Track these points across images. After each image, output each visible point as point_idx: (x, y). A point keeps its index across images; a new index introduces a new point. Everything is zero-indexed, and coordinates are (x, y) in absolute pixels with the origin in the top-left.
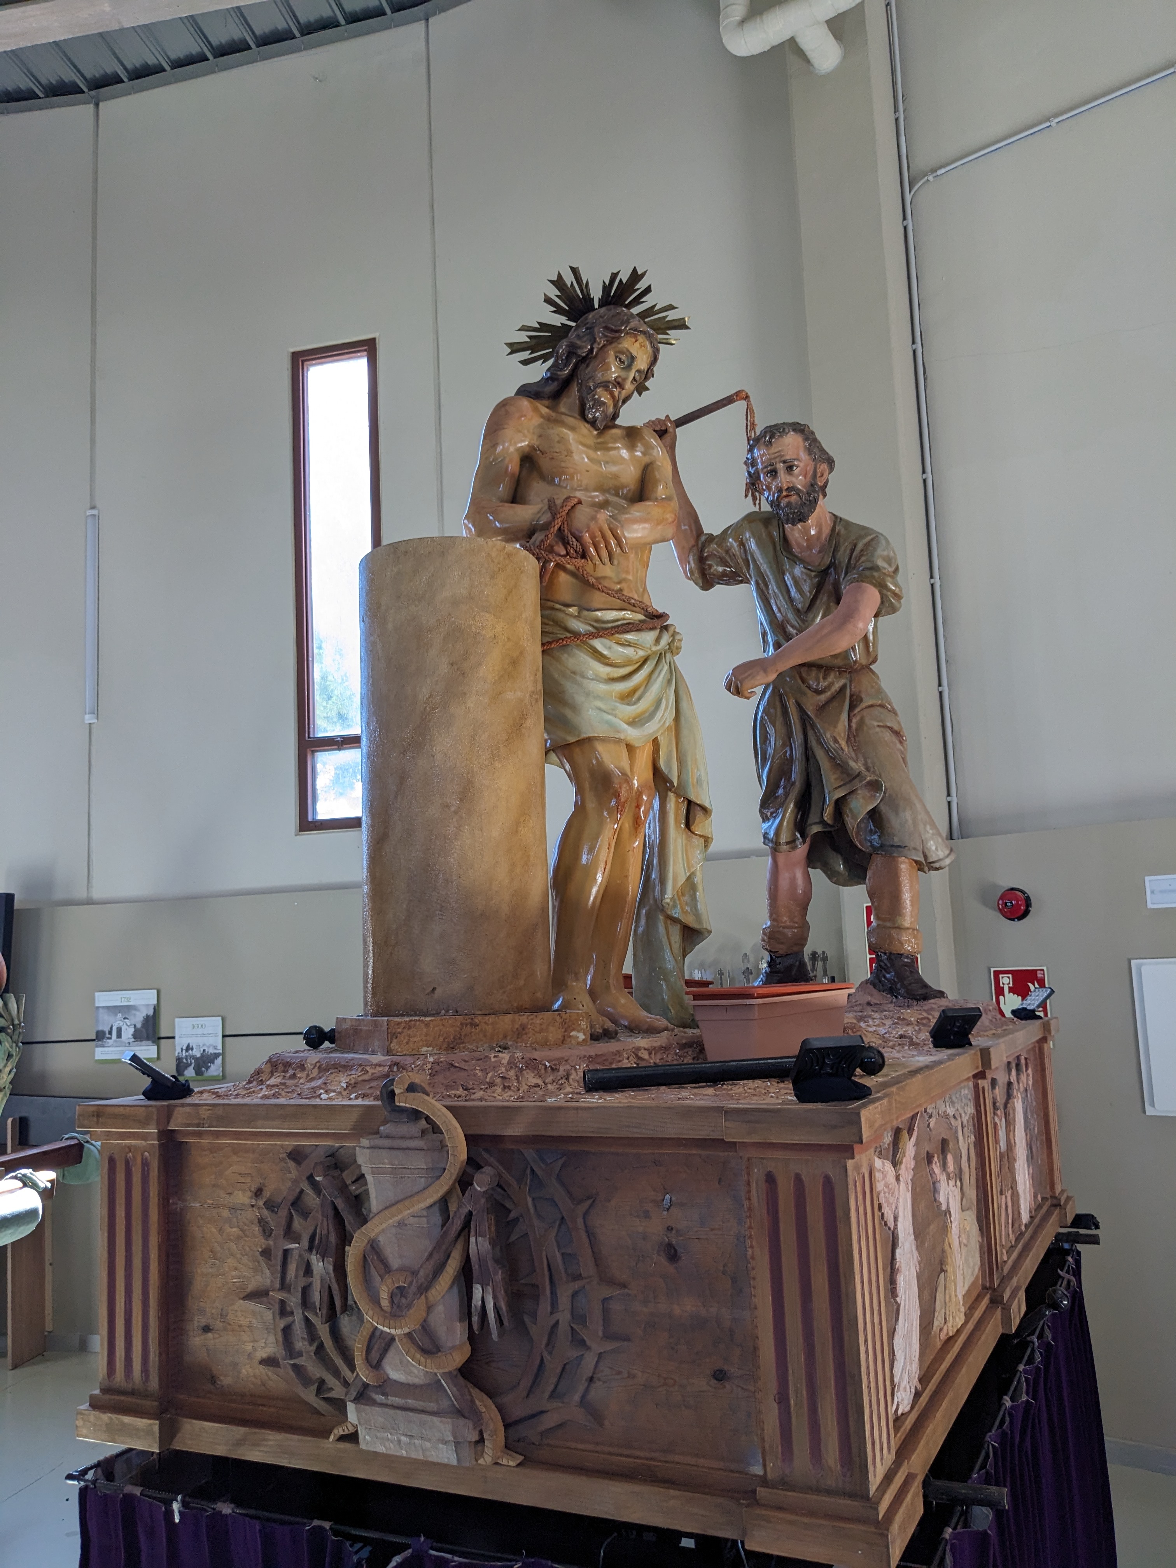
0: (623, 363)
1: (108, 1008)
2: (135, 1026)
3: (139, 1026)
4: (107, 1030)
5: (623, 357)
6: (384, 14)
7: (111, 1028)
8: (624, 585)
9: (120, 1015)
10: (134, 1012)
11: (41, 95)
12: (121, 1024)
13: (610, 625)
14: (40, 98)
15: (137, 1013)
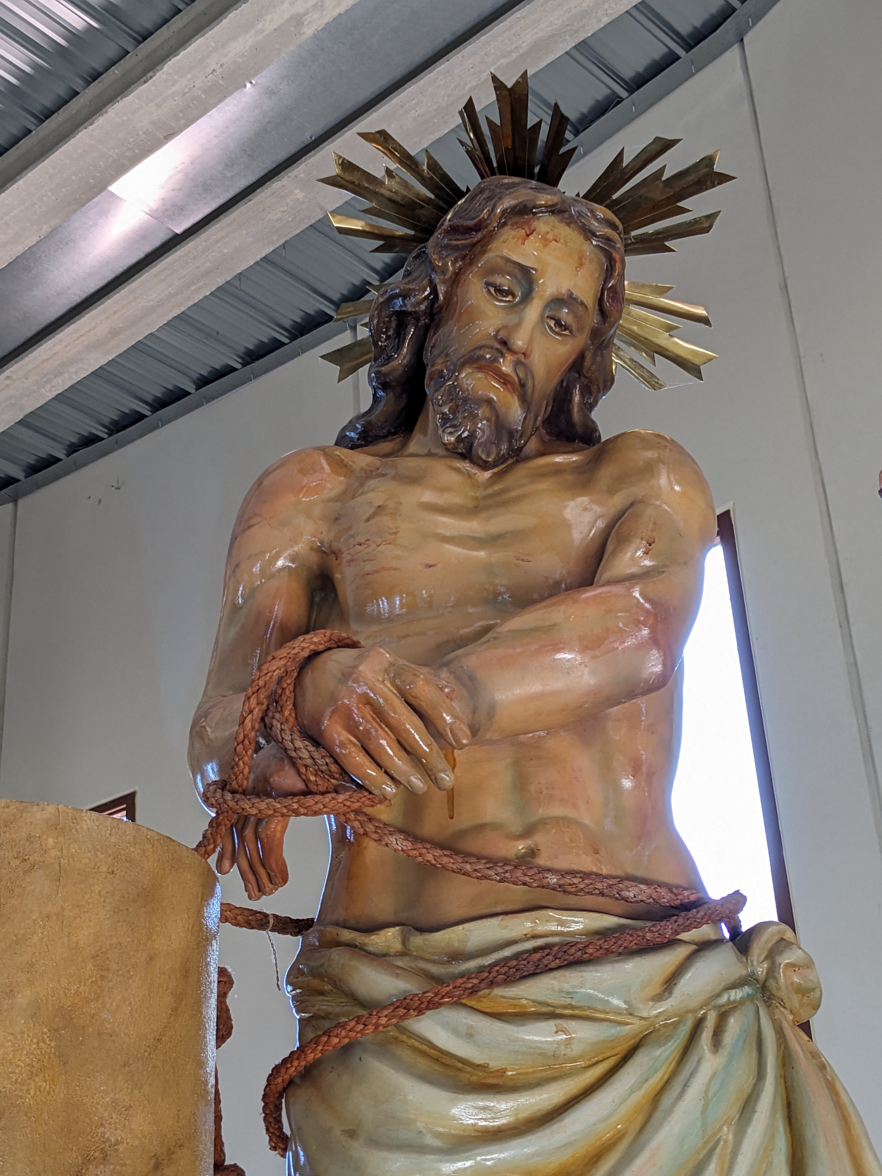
0: (510, 293)
5: (505, 281)
6: (678, 58)
8: (540, 839)
11: (286, 340)
13: (472, 964)
14: (287, 344)
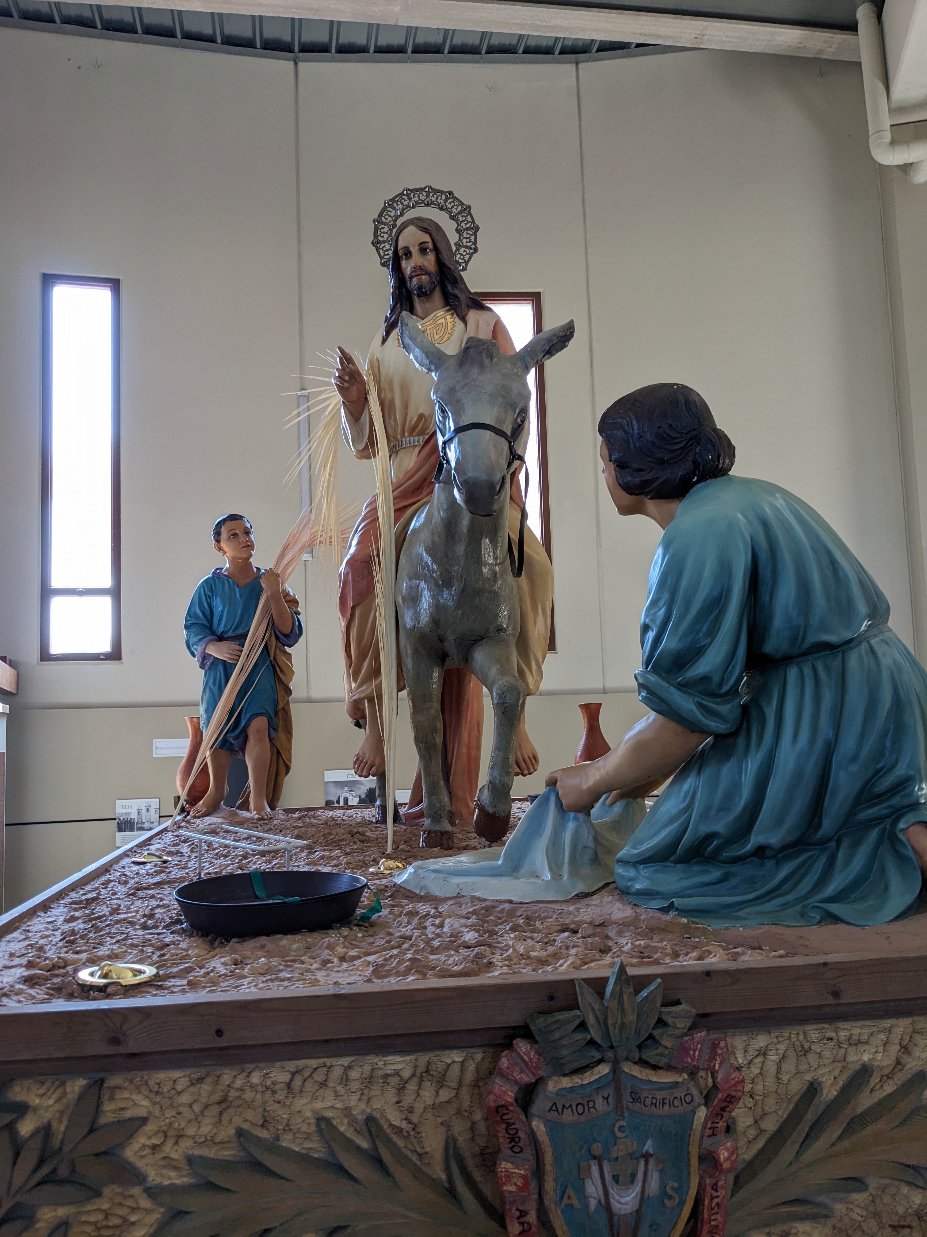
1: (336, 783)
2: (360, 796)
3: (363, 796)
4: (335, 799)
7: (339, 798)
9: (346, 789)
10: (359, 786)
12: (348, 795)
15: (362, 787)
